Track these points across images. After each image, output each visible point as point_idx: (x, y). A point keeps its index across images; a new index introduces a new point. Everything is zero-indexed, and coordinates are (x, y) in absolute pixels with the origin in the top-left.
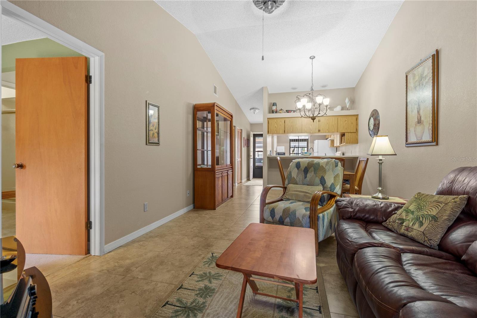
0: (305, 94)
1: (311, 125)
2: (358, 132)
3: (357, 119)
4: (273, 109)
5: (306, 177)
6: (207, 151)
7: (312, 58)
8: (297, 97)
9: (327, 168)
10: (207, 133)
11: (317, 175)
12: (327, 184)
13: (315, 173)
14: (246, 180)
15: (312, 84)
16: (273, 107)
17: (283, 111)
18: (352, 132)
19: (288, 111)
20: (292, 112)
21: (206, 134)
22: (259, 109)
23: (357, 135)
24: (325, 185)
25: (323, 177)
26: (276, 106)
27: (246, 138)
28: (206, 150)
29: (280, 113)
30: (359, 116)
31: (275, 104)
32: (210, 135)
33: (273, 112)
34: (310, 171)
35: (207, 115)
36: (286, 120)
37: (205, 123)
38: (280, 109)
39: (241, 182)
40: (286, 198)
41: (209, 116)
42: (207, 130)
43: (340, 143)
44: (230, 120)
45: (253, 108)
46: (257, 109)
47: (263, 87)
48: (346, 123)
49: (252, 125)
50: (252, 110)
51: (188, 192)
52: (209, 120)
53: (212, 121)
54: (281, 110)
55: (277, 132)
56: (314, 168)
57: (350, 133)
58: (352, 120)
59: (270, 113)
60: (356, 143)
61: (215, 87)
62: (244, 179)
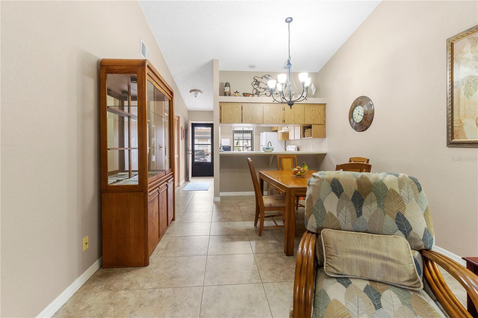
0: (263, 76)
1: (275, 114)
2: (325, 124)
3: (325, 109)
4: (225, 91)
5: (359, 214)
6: (129, 151)
7: (289, 20)
8: (254, 78)
9: (403, 194)
10: (129, 117)
11: (385, 209)
12: (416, 232)
13: (379, 205)
14: (184, 180)
15: (290, 56)
16: (226, 88)
17: (239, 94)
18: (319, 124)
19: (245, 95)
20: (251, 95)
21: (127, 120)
22: (202, 92)
23: (325, 127)
24: (411, 234)
25: (403, 216)
26: (230, 87)
27: (184, 128)
28: (126, 149)
29: (235, 96)
30: (327, 106)
31: (228, 84)
32: (134, 121)
33: (225, 94)
34: (367, 200)
35: (129, 87)
36: (244, 105)
37: (126, 103)
38: (235, 92)
39: (178, 186)
40: (335, 272)
41: (134, 89)
42: (129, 111)
43: (301, 137)
44: (170, 99)
45: (194, 90)
46: (199, 91)
47: (213, 60)
48: (313, 113)
49: (190, 112)
50: (193, 93)
51: (86, 239)
52: (134, 98)
53: (141, 98)
54: (237, 92)
55: (231, 121)
56: (376, 195)
57: (317, 125)
58: (319, 110)
59: (220, 95)
60: (324, 137)
61: (143, 44)
62: (182, 180)
